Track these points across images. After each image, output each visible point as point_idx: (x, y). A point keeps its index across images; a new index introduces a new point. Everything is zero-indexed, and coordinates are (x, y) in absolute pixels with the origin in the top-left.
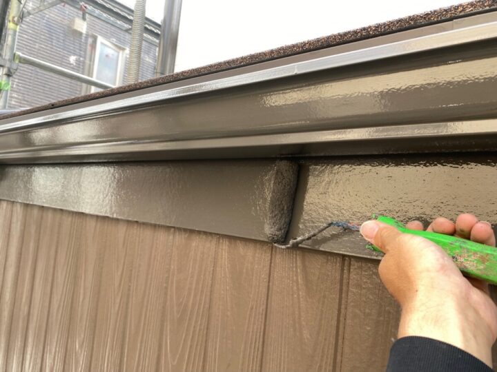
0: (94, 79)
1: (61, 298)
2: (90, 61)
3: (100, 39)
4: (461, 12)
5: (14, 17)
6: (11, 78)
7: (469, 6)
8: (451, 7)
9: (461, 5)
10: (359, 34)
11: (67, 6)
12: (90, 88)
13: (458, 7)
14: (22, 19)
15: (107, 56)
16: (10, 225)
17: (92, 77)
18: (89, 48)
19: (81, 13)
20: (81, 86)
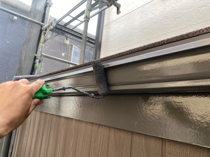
0: (71, 62)
1: (51, 151)
2: (70, 55)
3: (74, 46)
4: (202, 32)
5: (42, 41)
6: (40, 63)
7: (205, 30)
8: (198, 30)
9: (201, 30)
10: (160, 43)
11: (61, 35)
12: (70, 66)
13: (200, 30)
14: (45, 42)
15: (76, 52)
16: (35, 119)
17: (70, 61)
18: (70, 50)
19: (66, 38)
20: (66, 65)
